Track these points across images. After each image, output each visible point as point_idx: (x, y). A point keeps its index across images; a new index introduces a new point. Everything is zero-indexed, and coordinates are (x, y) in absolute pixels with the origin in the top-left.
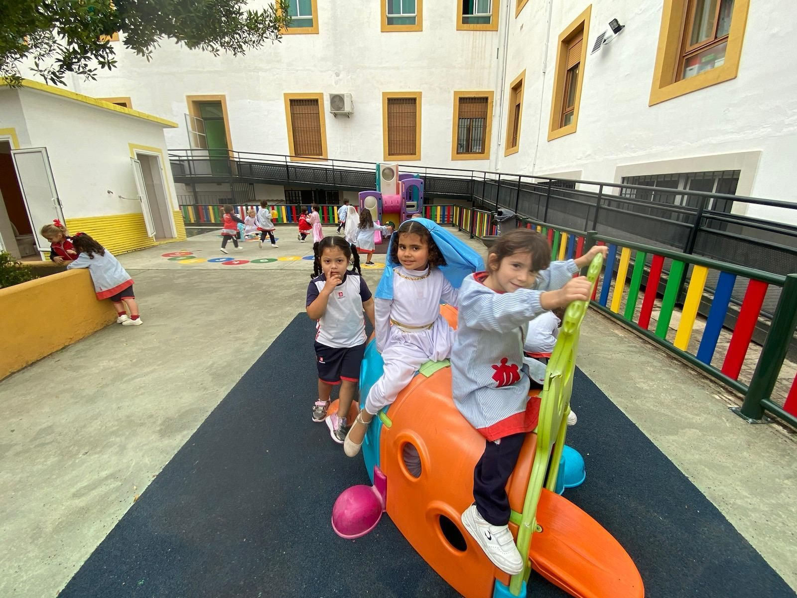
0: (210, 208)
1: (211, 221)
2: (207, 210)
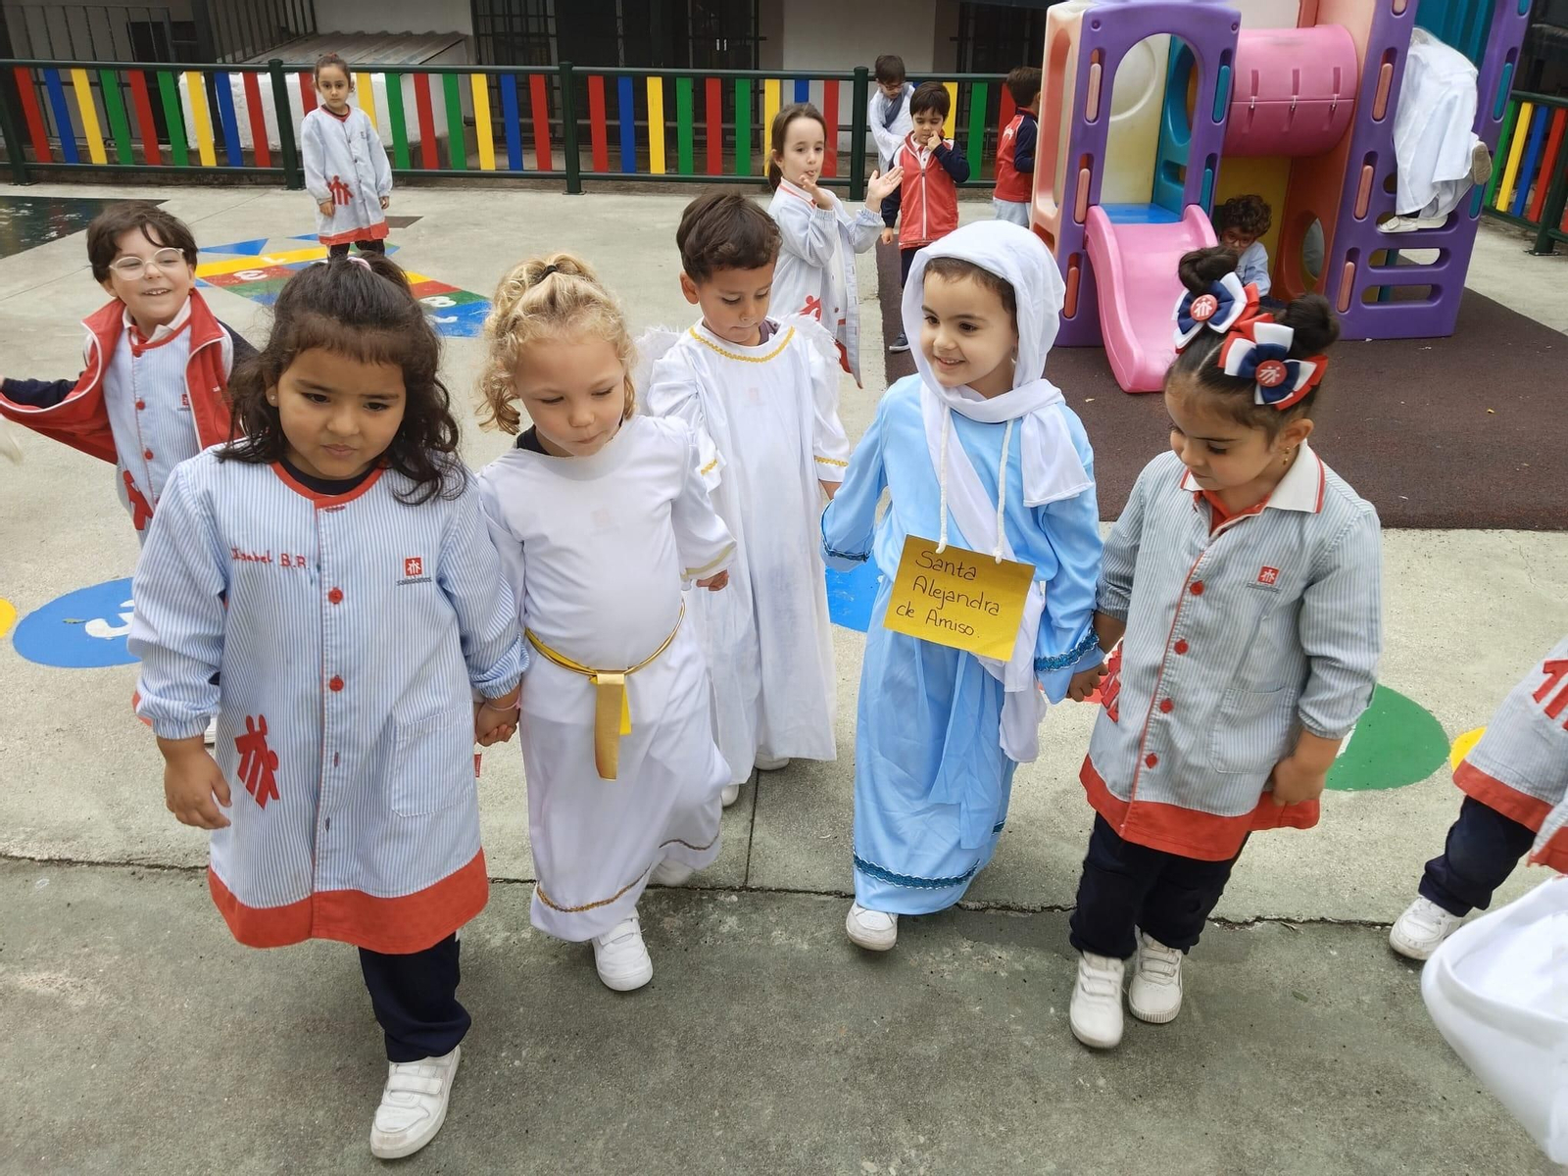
0: (80, 79)
1: (84, 153)
2: (61, 91)
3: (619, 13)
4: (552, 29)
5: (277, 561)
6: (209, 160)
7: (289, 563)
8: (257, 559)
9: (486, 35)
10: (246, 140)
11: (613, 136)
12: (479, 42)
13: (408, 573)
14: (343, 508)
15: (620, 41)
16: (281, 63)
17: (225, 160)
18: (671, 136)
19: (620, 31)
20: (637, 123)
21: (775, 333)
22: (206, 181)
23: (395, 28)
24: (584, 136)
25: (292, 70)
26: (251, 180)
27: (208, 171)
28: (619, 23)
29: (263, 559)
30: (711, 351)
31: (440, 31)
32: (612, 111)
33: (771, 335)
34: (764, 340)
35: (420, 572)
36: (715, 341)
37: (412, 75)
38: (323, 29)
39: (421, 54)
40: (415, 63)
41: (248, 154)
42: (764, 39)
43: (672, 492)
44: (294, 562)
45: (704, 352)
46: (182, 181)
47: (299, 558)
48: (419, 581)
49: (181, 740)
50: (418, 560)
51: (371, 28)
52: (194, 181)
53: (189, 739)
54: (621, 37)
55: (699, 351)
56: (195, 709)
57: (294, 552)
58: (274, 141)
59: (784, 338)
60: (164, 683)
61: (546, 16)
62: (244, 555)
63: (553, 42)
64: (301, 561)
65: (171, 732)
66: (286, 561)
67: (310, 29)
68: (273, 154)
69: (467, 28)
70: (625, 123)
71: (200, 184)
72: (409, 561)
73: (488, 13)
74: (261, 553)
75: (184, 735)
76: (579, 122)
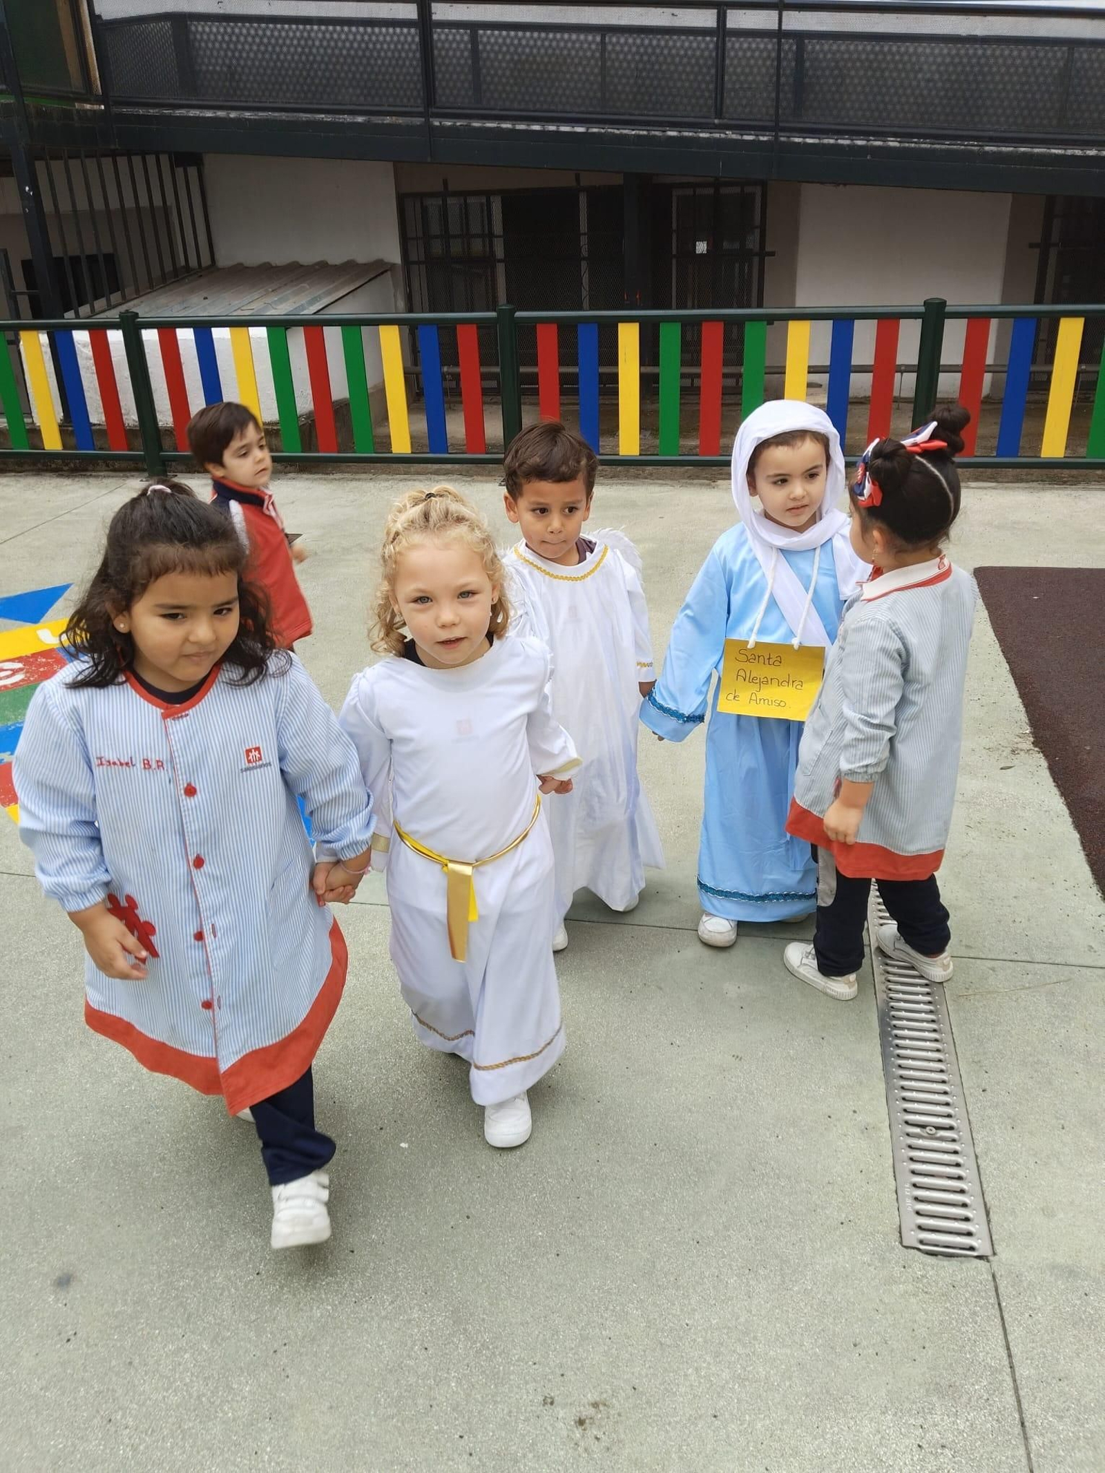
3: (584, 227)
4: (500, 252)
5: (140, 765)
6: (52, 442)
7: (150, 767)
8: (121, 764)
9: (419, 263)
10: (96, 415)
11: (568, 385)
12: (408, 272)
13: (249, 761)
14: (187, 715)
15: (584, 265)
16: (136, 315)
17: (72, 441)
18: (649, 386)
19: (585, 253)
20: (603, 370)
21: (592, 551)
22: (53, 466)
23: (308, 257)
24: (528, 387)
25: (149, 325)
26: (107, 466)
27: (53, 456)
28: (584, 240)
29: (127, 764)
30: (536, 572)
31: (361, 260)
32: (568, 355)
33: (588, 554)
34: (582, 559)
35: (260, 759)
36: (538, 562)
37: (301, 329)
38: (223, 261)
39: (329, 293)
40: (309, 311)
41: (102, 433)
42: (772, 254)
43: (527, 707)
44: (154, 765)
45: (531, 573)
46: (26, 467)
47: (158, 762)
48: (261, 766)
49: (86, 909)
50: (258, 749)
51: (279, 259)
52: (40, 466)
53: (92, 906)
54: (584, 259)
55: (526, 572)
56: (89, 879)
57: (153, 758)
58: (131, 416)
59: (600, 557)
60: (59, 862)
61: (491, 235)
62: (109, 762)
63: (501, 269)
64: (160, 764)
65: (76, 904)
66: (147, 764)
67: (206, 261)
68: (131, 433)
69: (395, 257)
70: (585, 369)
71: (47, 471)
72: (248, 751)
73: (420, 234)
74: (125, 759)
75: (87, 904)
76: (523, 370)
